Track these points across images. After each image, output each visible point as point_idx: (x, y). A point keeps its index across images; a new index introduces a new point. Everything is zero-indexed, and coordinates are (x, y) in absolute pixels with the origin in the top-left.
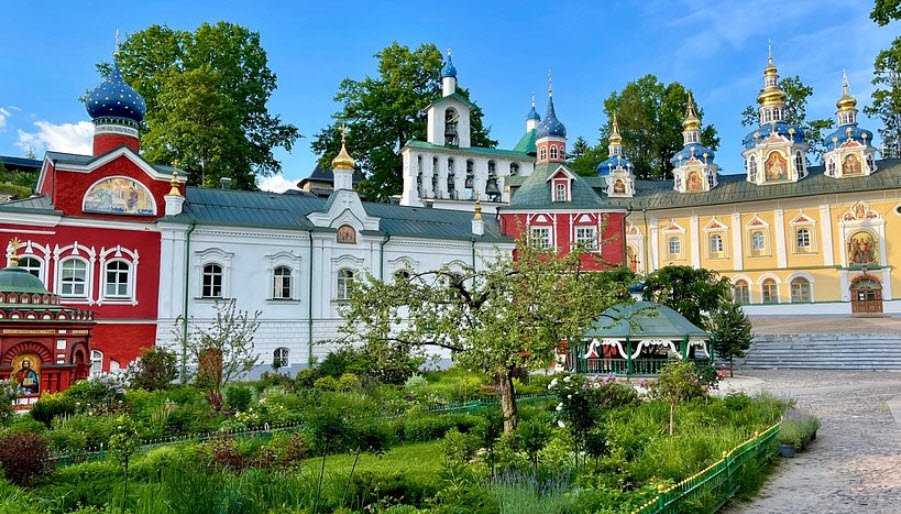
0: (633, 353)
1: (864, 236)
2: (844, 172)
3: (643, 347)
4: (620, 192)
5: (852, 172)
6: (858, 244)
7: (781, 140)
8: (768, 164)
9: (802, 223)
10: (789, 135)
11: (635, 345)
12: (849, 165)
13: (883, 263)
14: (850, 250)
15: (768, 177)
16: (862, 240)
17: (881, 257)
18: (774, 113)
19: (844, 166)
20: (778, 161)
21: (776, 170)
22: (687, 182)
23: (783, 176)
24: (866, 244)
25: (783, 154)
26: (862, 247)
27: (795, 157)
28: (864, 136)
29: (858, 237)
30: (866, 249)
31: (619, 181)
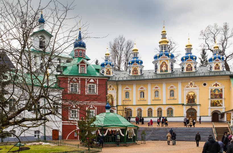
0: (104, 134)
1: (192, 94)
2: (187, 70)
3: (109, 131)
4: (108, 74)
5: (189, 70)
6: (190, 96)
7: (166, 58)
8: (162, 66)
9: (172, 88)
10: (169, 56)
11: (105, 130)
12: (188, 68)
13: (198, 103)
14: (187, 98)
15: (161, 71)
16: (191, 95)
17: (197, 101)
18: (164, 48)
19: (187, 68)
20: (165, 65)
21: (164, 68)
22: (133, 72)
23: (167, 71)
24: (192, 96)
25: (167, 63)
26: (191, 98)
27: (171, 64)
28: (194, 57)
29: (190, 94)
30: (192, 98)
31: (108, 70)
